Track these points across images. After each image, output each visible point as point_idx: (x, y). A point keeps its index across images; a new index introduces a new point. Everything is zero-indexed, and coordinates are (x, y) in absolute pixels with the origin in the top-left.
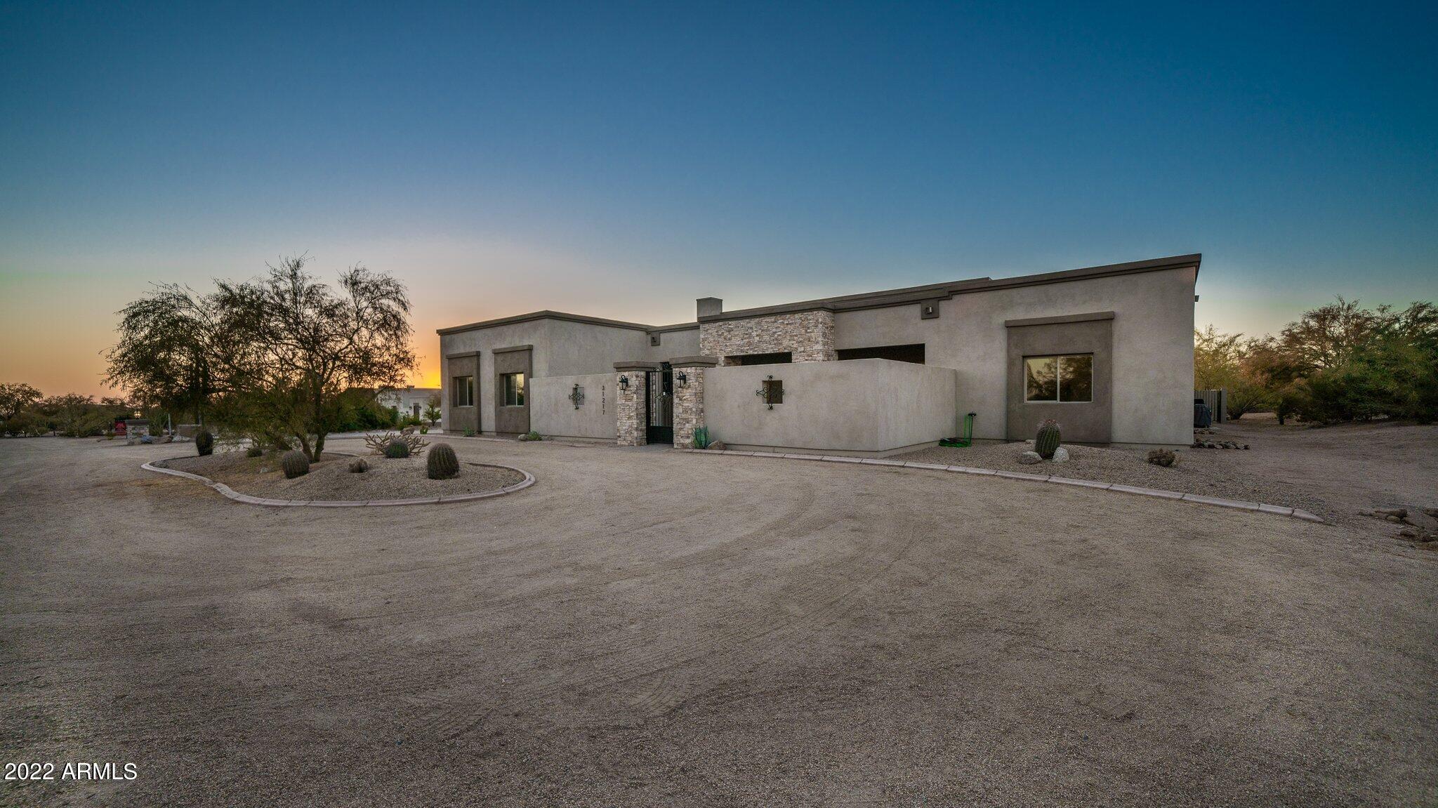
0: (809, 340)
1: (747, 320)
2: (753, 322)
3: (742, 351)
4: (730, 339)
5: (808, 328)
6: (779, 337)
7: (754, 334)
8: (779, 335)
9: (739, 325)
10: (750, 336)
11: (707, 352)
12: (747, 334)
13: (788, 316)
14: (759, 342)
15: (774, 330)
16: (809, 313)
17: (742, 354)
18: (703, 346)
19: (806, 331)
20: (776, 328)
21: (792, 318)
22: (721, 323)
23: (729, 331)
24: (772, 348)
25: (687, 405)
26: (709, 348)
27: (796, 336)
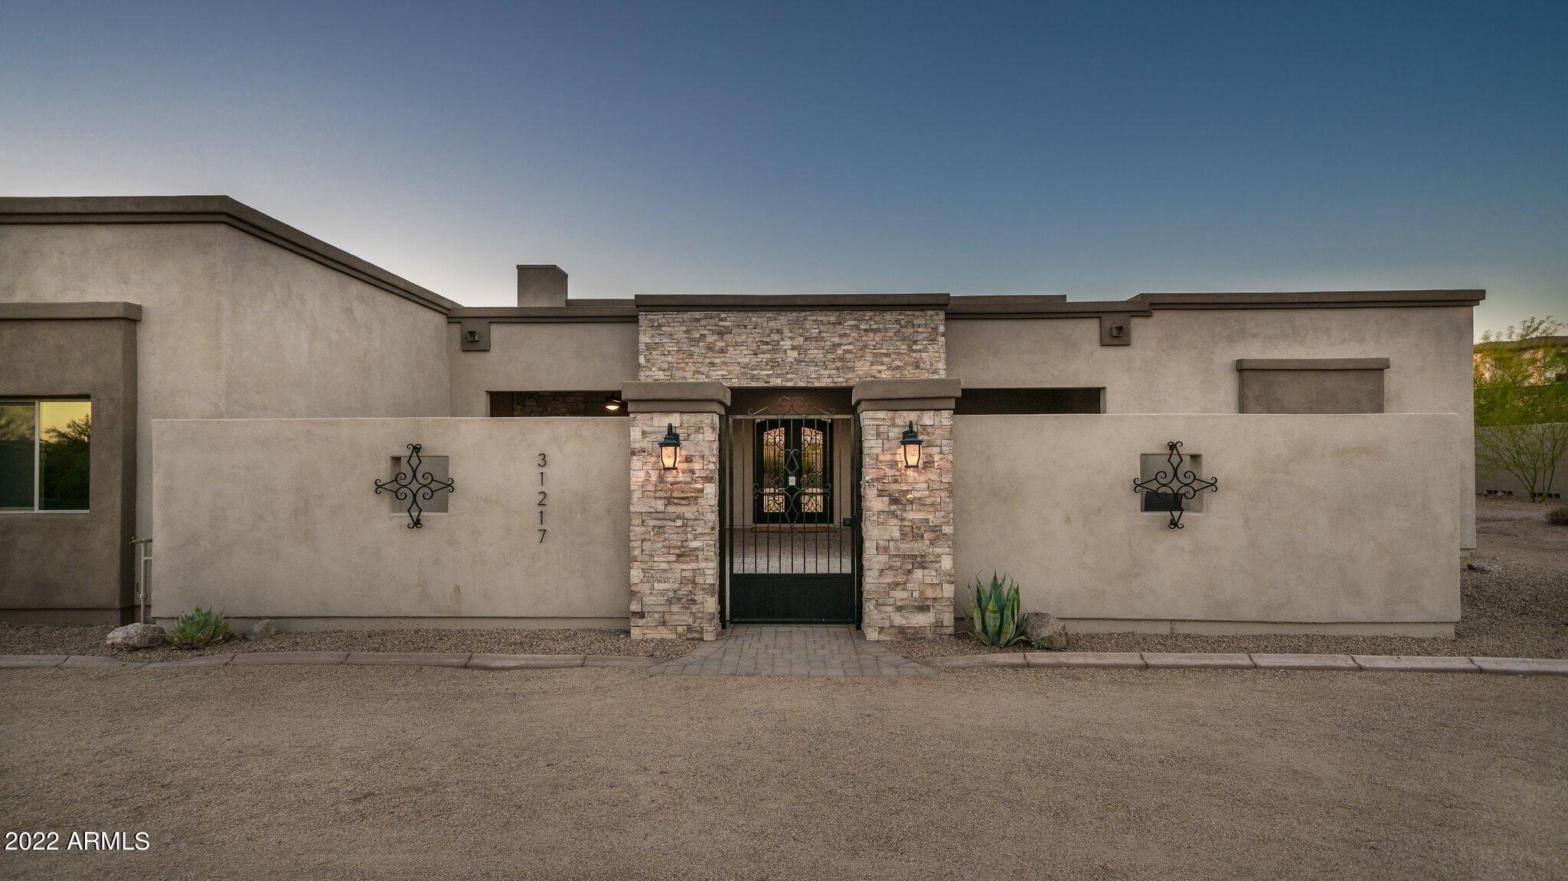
0: (917, 367)
1: (770, 314)
2: (783, 320)
3: (753, 378)
4: (722, 351)
5: (915, 342)
6: (848, 356)
7: (786, 344)
8: (849, 351)
9: (746, 322)
10: (776, 348)
11: (661, 376)
12: (767, 343)
13: (869, 314)
14: (799, 361)
15: (836, 340)
16: (917, 313)
17: (754, 384)
18: (648, 361)
19: (910, 349)
20: (841, 336)
21: (877, 318)
22: (697, 315)
23: (721, 334)
24: (830, 376)
25: (921, 516)
26: (665, 366)
27: (887, 355)
